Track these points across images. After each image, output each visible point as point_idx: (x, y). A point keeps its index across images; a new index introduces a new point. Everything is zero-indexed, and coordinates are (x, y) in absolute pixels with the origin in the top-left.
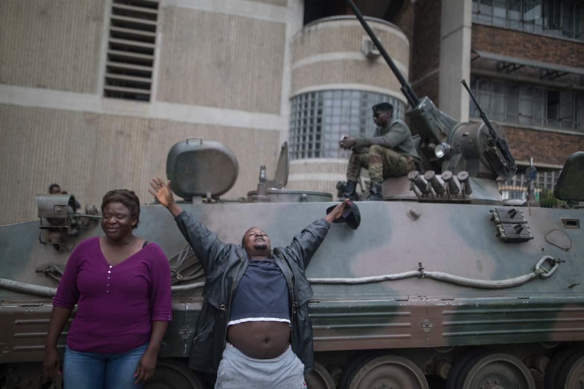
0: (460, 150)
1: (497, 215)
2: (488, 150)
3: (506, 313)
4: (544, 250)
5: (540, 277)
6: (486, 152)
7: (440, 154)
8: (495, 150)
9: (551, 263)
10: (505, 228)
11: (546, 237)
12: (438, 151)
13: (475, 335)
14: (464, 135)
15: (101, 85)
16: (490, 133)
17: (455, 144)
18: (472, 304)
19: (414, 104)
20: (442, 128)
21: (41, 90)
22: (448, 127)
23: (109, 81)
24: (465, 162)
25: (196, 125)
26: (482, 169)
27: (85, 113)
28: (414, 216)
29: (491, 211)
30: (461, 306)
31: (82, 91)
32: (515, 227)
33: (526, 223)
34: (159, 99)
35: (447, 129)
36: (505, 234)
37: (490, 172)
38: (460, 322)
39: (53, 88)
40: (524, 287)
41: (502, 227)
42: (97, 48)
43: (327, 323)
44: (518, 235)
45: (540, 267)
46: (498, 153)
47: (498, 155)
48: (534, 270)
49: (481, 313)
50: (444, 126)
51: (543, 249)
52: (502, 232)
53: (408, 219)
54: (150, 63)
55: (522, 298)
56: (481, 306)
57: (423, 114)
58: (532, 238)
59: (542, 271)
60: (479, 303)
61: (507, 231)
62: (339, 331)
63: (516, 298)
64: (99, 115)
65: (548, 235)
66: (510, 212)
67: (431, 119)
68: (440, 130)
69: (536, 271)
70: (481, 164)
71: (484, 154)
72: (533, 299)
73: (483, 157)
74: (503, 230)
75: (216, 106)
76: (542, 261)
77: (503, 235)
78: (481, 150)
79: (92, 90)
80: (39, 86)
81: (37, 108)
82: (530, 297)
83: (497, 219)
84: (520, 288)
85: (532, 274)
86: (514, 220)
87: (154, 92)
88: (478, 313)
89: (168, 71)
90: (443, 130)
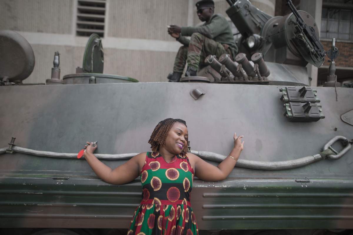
0: (270, 40)
1: (286, 93)
2: (295, 37)
3: (280, 197)
4: (338, 130)
5: (326, 159)
6: (293, 39)
7: (251, 44)
8: (301, 36)
9: (343, 143)
10: (292, 107)
11: (342, 117)
12: (250, 42)
13: (242, 219)
14: (275, 26)
15: (74, 28)
16: (297, 20)
17: (267, 35)
18: (239, 187)
19: (231, 2)
20: (256, 23)
21: (40, 34)
22: (263, 22)
23: (79, 26)
24: (275, 51)
25: (133, 51)
26: (289, 55)
27: (66, 46)
28: (197, 96)
29: (281, 91)
30: (225, 188)
31: (63, 33)
32: (304, 106)
33: (319, 101)
34: (109, 35)
35: (262, 24)
36: (292, 113)
37: (297, 58)
38: (224, 206)
39: (47, 32)
40: (307, 169)
41: (290, 107)
42: (71, 6)
43: (74, 201)
44: (306, 114)
45: (329, 148)
46: (305, 39)
47: (305, 41)
48: (322, 150)
49: (249, 197)
50: (259, 21)
51: (336, 129)
52: (289, 111)
53: (190, 98)
54: (103, 13)
55: (301, 182)
56: (250, 189)
57: (238, 10)
58: (323, 117)
59: (330, 152)
60: (247, 186)
61: (295, 110)
62: (86, 209)
63: (293, 180)
64: (74, 47)
65: (345, 115)
66: (300, 91)
67: (246, 15)
68: (256, 24)
69: (323, 152)
70: (288, 51)
71: (291, 41)
72: (314, 182)
73: (289, 44)
74: (290, 109)
75: (145, 38)
76: (332, 141)
77: (289, 114)
78: (288, 37)
79: (69, 32)
80: (39, 31)
81: (39, 45)
82: (311, 180)
83: (286, 98)
84: (302, 170)
85: (318, 156)
86: (305, 99)
87: (106, 31)
88: (245, 197)
89: (114, 17)
90: (258, 25)
